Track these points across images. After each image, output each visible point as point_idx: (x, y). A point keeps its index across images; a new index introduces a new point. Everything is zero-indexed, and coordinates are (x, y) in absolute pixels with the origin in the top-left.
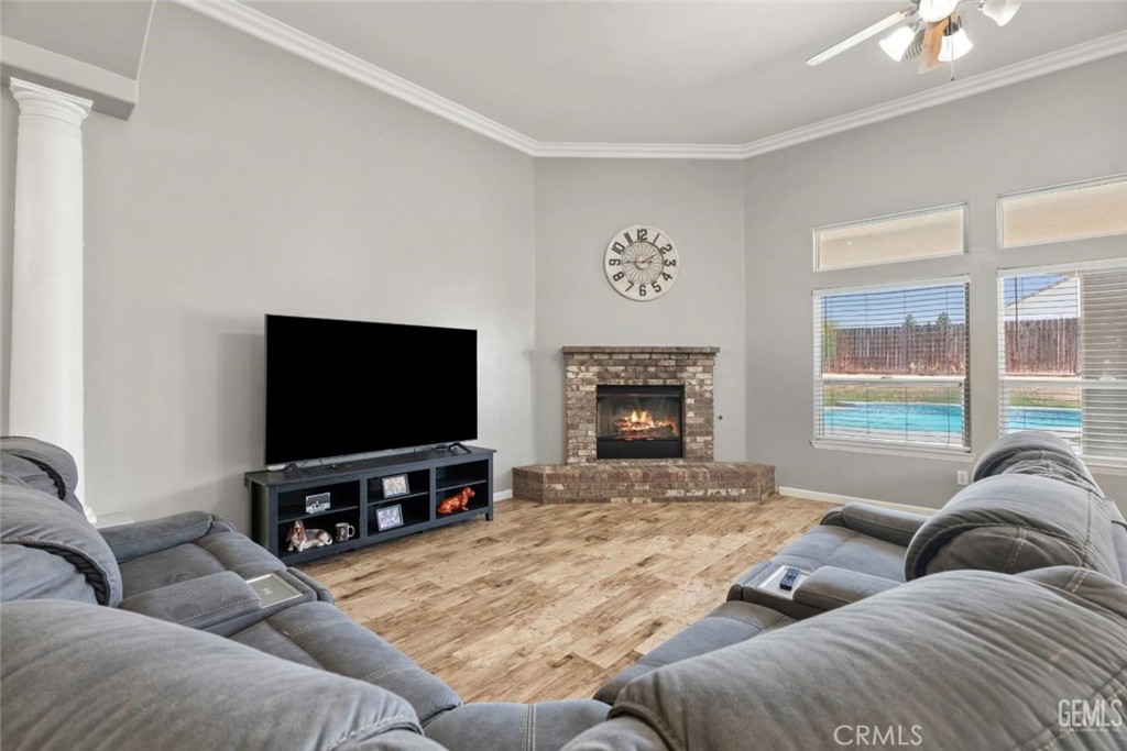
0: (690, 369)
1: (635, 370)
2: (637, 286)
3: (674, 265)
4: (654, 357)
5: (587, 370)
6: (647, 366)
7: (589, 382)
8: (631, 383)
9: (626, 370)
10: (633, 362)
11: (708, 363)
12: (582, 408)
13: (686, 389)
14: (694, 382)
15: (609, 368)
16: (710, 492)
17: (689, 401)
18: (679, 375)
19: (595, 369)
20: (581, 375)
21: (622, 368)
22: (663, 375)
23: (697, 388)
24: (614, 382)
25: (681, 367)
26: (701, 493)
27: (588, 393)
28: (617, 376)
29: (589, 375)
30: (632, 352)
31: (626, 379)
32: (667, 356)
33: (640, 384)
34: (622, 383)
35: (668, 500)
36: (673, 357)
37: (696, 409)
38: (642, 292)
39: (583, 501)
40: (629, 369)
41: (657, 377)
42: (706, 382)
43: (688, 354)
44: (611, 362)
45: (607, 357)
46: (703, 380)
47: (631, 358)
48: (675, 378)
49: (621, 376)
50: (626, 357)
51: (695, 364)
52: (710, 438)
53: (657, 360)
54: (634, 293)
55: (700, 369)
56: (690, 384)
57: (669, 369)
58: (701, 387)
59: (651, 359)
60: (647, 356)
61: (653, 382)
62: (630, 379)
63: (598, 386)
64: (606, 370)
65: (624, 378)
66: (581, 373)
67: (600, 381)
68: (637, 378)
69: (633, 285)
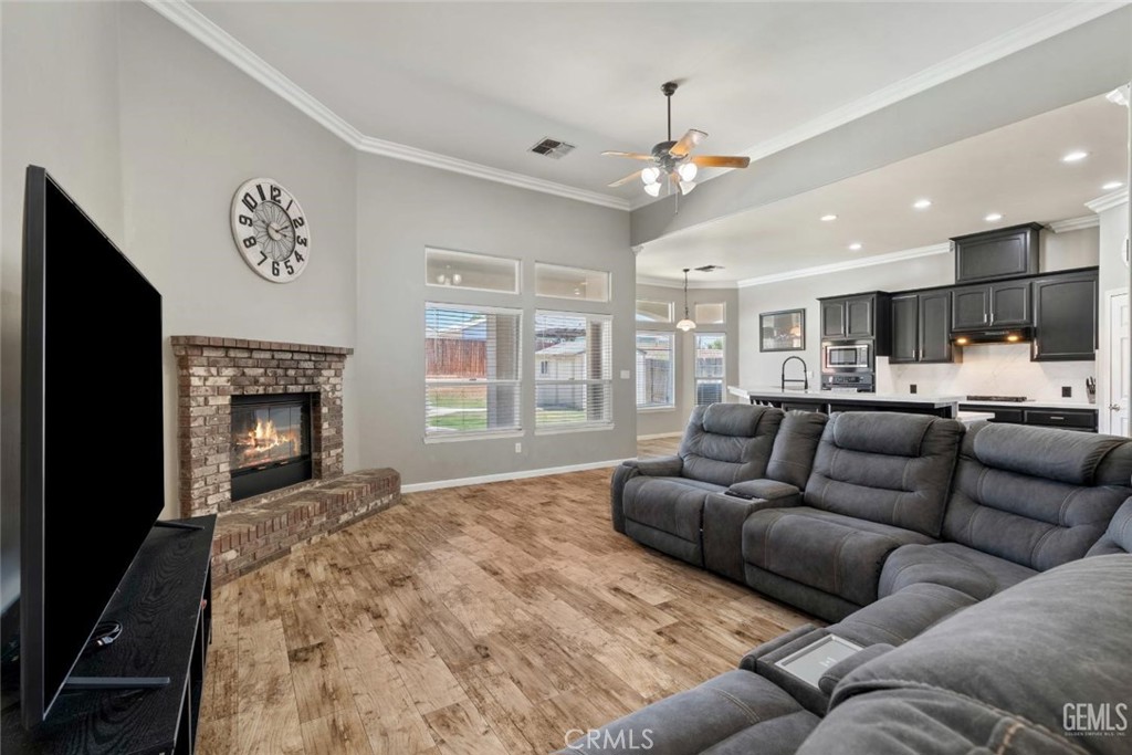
0: (325, 373)
1: (275, 373)
2: (270, 261)
3: (305, 245)
4: (296, 357)
5: (219, 374)
6: (286, 369)
7: (219, 391)
8: (270, 390)
9: (266, 374)
10: (274, 363)
11: (339, 365)
12: (212, 432)
13: (322, 396)
14: (328, 388)
15: (246, 370)
17: (325, 410)
18: (316, 380)
19: (229, 372)
20: (210, 382)
21: (262, 370)
22: (303, 380)
23: (330, 394)
24: (251, 390)
25: (318, 370)
26: (365, 509)
27: (218, 408)
28: (256, 381)
29: (222, 381)
30: (275, 349)
31: (266, 386)
32: (307, 357)
33: (280, 392)
34: (261, 392)
35: (345, 526)
36: (313, 358)
37: (330, 418)
38: (276, 272)
40: (269, 372)
41: (297, 383)
42: (337, 387)
43: (325, 354)
44: (250, 362)
45: (246, 355)
46: (335, 385)
47: (272, 358)
48: (313, 383)
49: (260, 380)
50: (268, 355)
51: (329, 367)
52: (340, 450)
53: (298, 361)
54: (266, 270)
55: (332, 372)
56: (325, 390)
57: (308, 373)
58: (333, 393)
59: (292, 359)
60: (289, 356)
61: (293, 389)
62: (269, 385)
63: (233, 396)
64: (243, 374)
65: (263, 384)
66: (211, 379)
67: (235, 389)
68: (277, 384)
69: (266, 258)
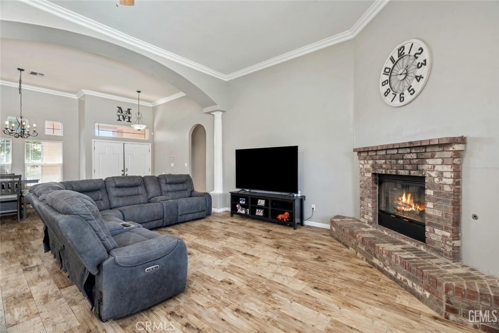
0: (430, 161)
1: (391, 162)
2: (398, 95)
3: (425, 64)
4: (401, 151)
5: (368, 164)
6: (397, 160)
7: (368, 171)
8: (388, 172)
9: (385, 163)
10: (389, 156)
12: (366, 187)
13: (426, 181)
14: (433, 174)
15: (377, 161)
16: (399, 276)
17: (429, 192)
18: (420, 167)
19: (371, 162)
21: (384, 161)
22: (409, 167)
23: (436, 180)
24: (380, 171)
25: (422, 160)
26: (393, 273)
27: (368, 178)
28: (381, 167)
29: (368, 166)
30: (387, 149)
31: (386, 169)
32: (408, 150)
33: (394, 173)
34: (384, 173)
35: (374, 265)
36: (413, 151)
37: (435, 201)
38: (402, 99)
39: (340, 241)
40: (387, 161)
41: (404, 169)
42: (445, 174)
43: (425, 147)
44: (377, 157)
45: (374, 154)
46: (442, 173)
47: (386, 154)
48: (417, 169)
50: (384, 153)
51: (433, 157)
53: (403, 154)
54: (397, 102)
55: (440, 161)
56: (430, 176)
57: (412, 162)
58: (441, 179)
59: (397, 154)
60: (395, 151)
61: (402, 172)
62: (388, 169)
63: (373, 174)
64: (376, 163)
65: (384, 169)
66: (365, 165)
67: (373, 170)
68: (391, 169)
69: (396, 95)
